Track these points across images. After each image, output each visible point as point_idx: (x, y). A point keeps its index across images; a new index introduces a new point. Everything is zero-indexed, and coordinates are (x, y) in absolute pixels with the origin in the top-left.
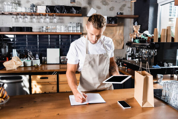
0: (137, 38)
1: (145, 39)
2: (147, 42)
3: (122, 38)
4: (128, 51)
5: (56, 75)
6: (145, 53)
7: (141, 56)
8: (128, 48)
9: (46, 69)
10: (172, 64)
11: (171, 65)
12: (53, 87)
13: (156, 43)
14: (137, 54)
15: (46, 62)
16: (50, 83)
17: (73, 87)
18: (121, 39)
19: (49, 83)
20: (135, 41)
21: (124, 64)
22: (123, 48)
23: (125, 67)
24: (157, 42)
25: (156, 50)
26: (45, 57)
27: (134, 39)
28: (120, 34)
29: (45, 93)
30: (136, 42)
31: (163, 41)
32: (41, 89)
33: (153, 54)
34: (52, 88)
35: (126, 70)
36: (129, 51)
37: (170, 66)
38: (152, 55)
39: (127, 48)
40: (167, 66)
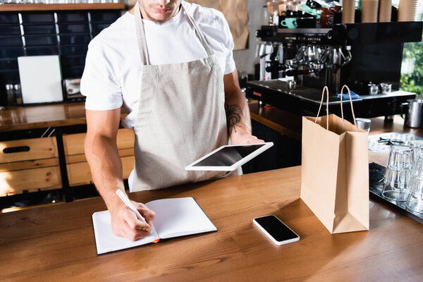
0: (288, 14)
1: (315, 17)
2: (317, 25)
3: (242, 16)
4: (261, 54)
5: (55, 139)
6: (313, 57)
7: (302, 68)
8: (260, 46)
9: (22, 120)
10: (390, 86)
11: (387, 90)
12: (48, 174)
13: (349, 25)
14: (291, 62)
15: (19, 101)
16: (36, 162)
17: (107, 184)
18: (239, 20)
19: (35, 164)
20: (284, 23)
21: (255, 93)
22: (247, 46)
23: (256, 101)
24: (353, 22)
25: (349, 48)
26: (14, 85)
27: (281, 18)
28: (236, 6)
29: (25, 192)
30: (286, 27)
31: (370, 18)
32: (10, 182)
33: (338, 59)
34: (46, 177)
35: (261, 110)
36: (265, 55)
37: (385, 92)
38: (335, 61)
39: (258, 46)
40: (378, 93)
